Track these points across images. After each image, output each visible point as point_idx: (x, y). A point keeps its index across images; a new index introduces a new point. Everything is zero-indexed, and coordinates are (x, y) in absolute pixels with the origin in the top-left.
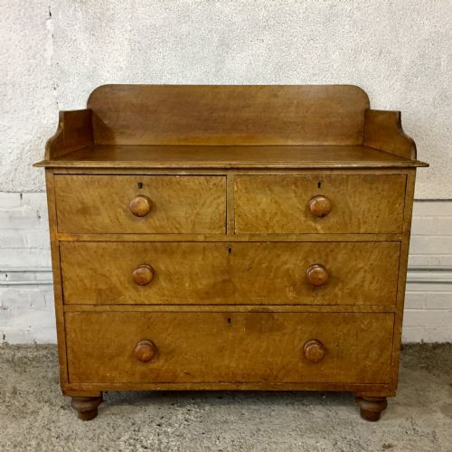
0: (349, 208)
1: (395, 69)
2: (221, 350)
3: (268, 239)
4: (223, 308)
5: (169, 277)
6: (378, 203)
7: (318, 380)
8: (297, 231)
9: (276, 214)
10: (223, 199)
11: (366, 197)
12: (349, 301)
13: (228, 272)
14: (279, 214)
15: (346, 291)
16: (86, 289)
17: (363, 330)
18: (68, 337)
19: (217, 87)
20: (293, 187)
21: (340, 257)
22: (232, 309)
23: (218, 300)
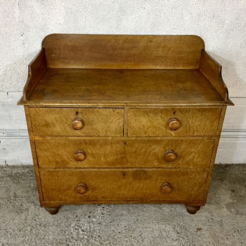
0: (189, 124)
1: (221, 26)
2: (120, 187)
3: (145, 138)
4: (121, 170)
5: (93, 155)
6: (205, 121)
7: (168, 200)
8: (161, 135)
9: (150, 127)
10: (122, 120)
11: (199, 119)
12: (185, 166)
13: (124, 154)
14: (152, 127)
15: (184, 162)
16: (50, 161)
17: (192, 179)
18: (42, 182)
19: (117, 36)
20: (160, 114)
21: (183, 147)
22: (126, 170)
23: (119, 166)
